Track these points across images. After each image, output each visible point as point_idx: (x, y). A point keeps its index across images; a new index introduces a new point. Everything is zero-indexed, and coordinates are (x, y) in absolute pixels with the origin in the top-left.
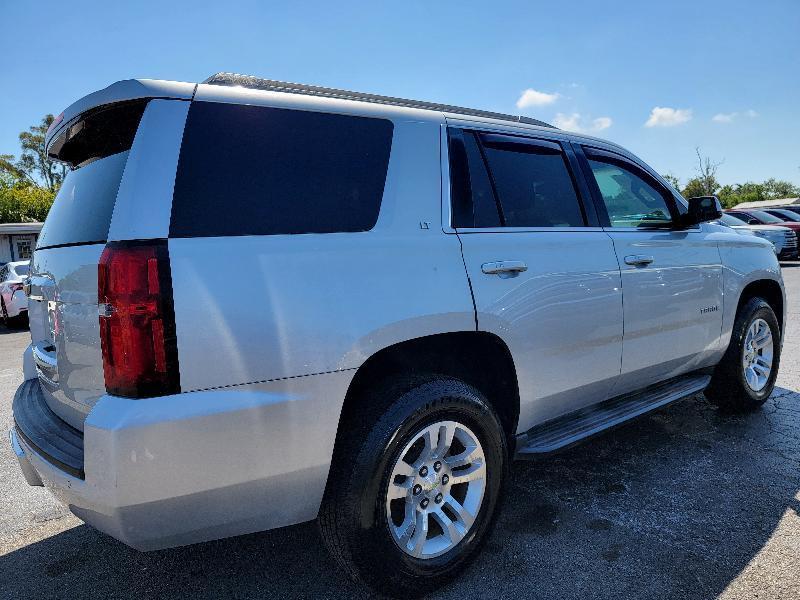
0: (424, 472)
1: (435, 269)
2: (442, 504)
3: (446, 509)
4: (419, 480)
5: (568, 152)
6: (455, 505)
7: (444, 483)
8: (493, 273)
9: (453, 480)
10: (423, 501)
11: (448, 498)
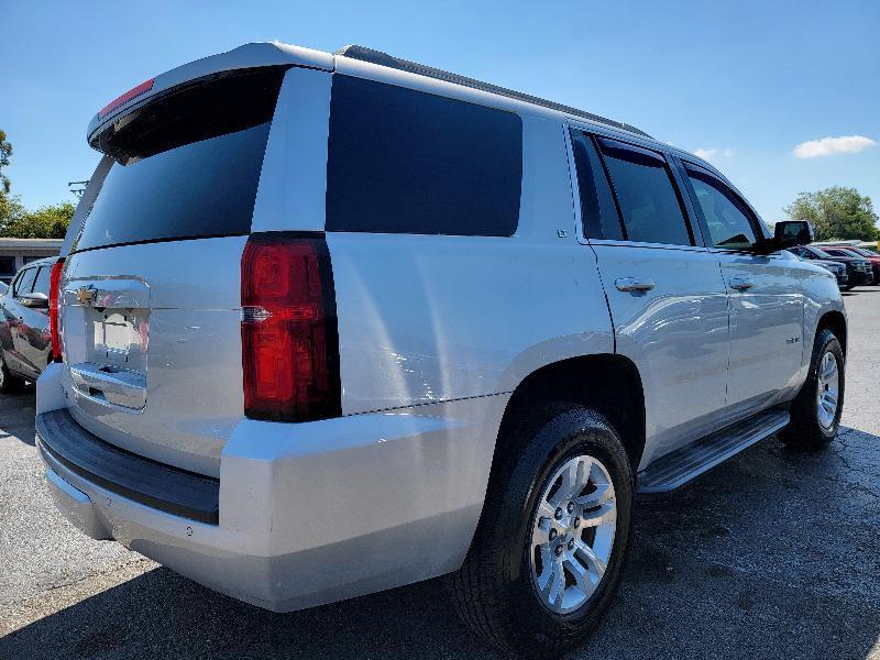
0: (559, 514)
1: (576, 283)
2: (574, 551)
3: (579, 556)
4: (556, 523)
5: (671, 165)
6: (587, 550)
7: (576, 527)
8: (625, 290)
9: (585, 523)
10: (558, 547)
11: (579, 544)
